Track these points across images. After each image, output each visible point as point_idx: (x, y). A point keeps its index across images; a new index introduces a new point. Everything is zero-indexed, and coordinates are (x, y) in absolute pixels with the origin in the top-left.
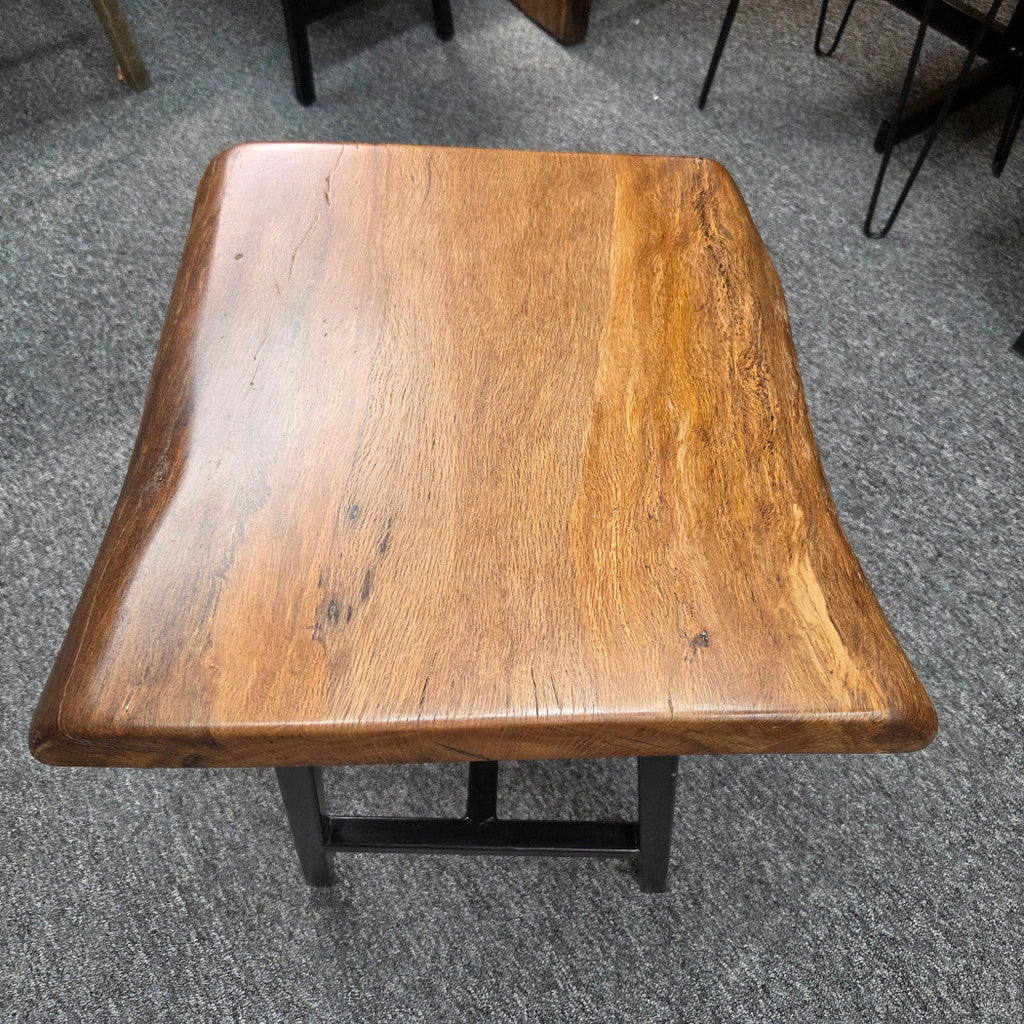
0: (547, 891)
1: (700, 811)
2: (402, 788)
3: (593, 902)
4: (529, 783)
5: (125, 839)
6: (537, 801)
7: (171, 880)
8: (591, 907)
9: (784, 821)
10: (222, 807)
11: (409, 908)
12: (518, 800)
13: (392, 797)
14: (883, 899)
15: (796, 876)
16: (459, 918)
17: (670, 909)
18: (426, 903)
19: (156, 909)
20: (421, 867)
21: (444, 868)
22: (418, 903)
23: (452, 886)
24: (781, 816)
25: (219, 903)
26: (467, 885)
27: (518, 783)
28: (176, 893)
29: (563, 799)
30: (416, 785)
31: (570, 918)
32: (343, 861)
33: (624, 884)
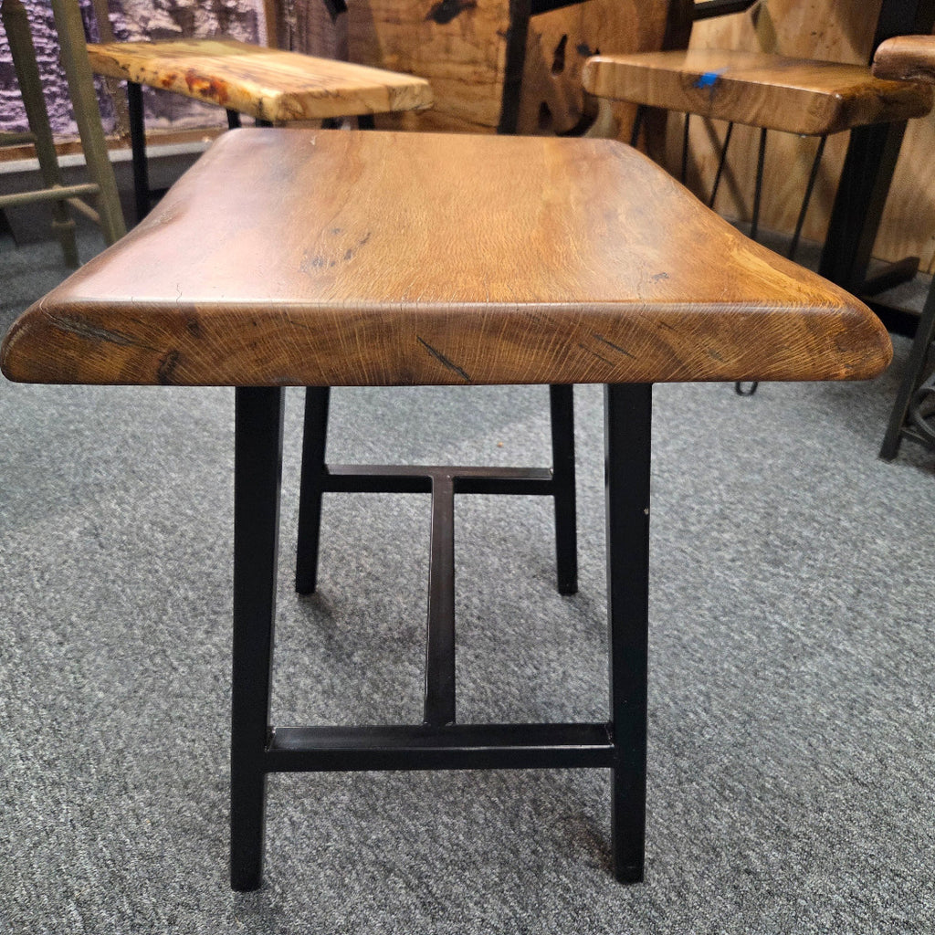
0: (511, 889)
1: (671, 806)
2: (344, 795)
3: (564, 899)
4: (482, 786)
5: (19, 854)
6: (493, 802)
7: (68, 894)
8: (561, 905)
9: (761, 812)
10: (139, 819)
11: (351, 913)
12: (472, 802)
13: (332, 803)
14: (885, 883)
15: (785, 864)
16: (409, 921)
17: (653, 904)
18: (371, 907)
19: (45, 925)
20: (365, 870)
21: (390, 871)
22: (360, 907)
23: (401, 888)
24: (757, 808)
25: (122, 915)
26: (418, 887)
27: (470, 786)
28: (72, 907)
29: (522, 801)
30: (360, 791)
31: (538, 916)
32: (276, 867)
33: (597, 879)
